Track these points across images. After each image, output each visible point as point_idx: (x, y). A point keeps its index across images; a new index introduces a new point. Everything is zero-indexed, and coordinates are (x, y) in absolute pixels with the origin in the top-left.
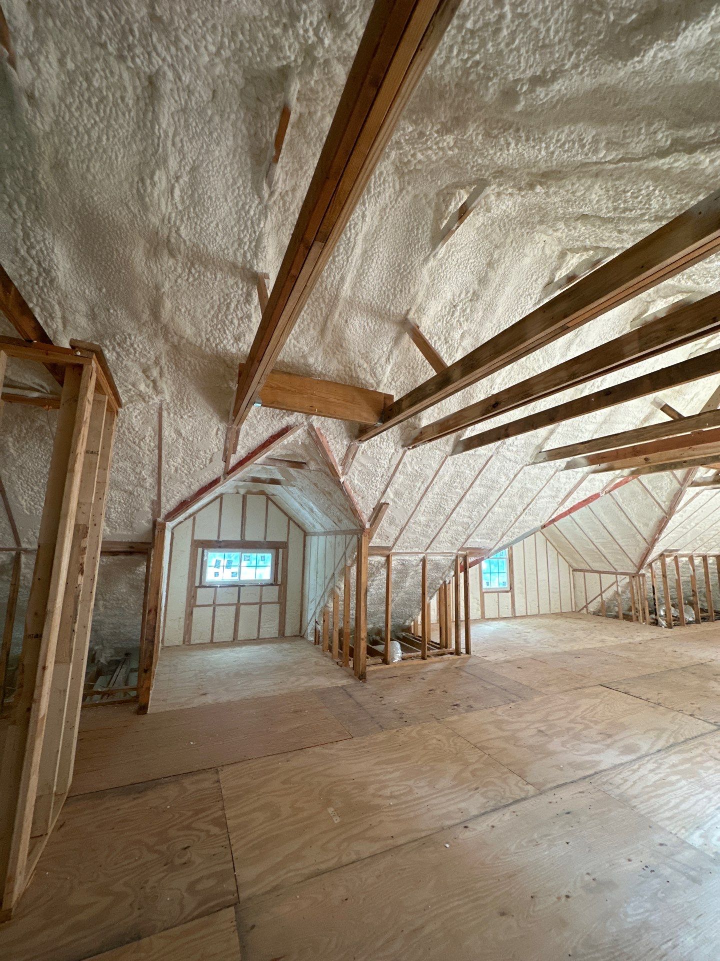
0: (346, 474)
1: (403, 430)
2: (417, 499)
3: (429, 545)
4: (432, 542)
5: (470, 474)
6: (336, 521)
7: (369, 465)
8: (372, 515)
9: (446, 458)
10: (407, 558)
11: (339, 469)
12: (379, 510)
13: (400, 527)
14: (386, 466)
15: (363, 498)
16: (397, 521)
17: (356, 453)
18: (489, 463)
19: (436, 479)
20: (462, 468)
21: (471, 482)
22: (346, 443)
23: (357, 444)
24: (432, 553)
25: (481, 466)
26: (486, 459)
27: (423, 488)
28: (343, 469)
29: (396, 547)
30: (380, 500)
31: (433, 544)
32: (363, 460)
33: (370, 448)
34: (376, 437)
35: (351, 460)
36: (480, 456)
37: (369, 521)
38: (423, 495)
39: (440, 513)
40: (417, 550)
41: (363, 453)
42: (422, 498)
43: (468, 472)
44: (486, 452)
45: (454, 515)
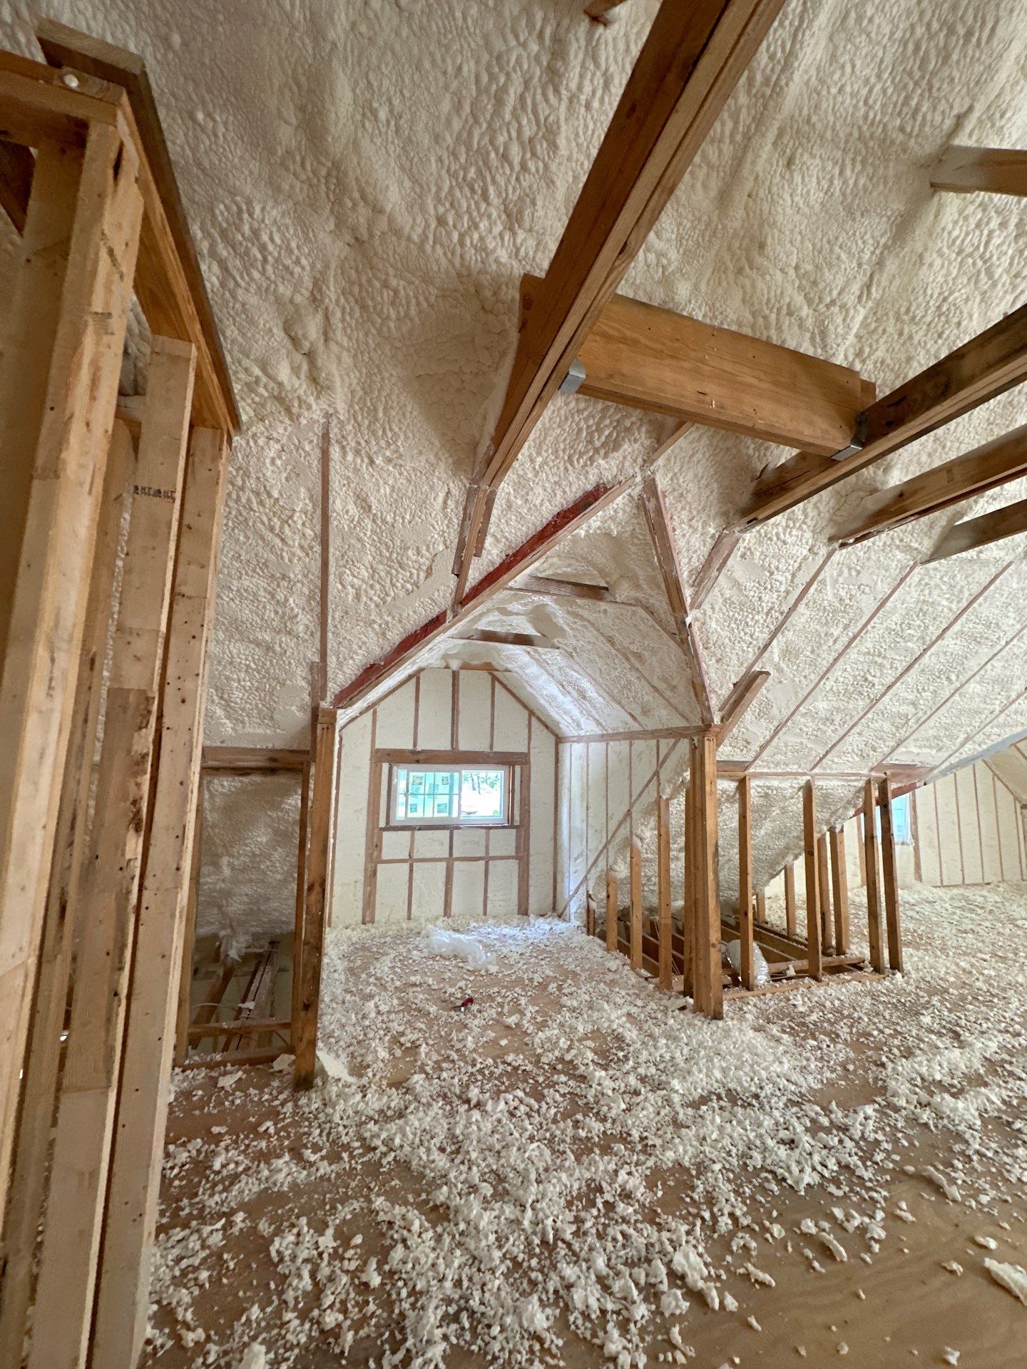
0: (699, 607)
1: (842, 498)
2: (826, 664)
3: (821, 759)
4: (827, 753)
5: (946, 606)
6: (637, 713)
7: (750, 585)
8: (730, 697)
9: (912, 569)
10: (775, 783)
11: (688, 592)
12: (748, 684)
13: (776, 724)
14: (782, 589)
15: (718, 661)
16: (775, 711)
17: (728, 556)
18: (998, 581)
19: (875, 619)
20: (935, 593)
21: (944, 626)
22: (712, 531)
23: (737, 534)
24: (822, 775)
25: (976, 589)
26: (994, 571)
27: (845, 640)
28: (696, 594)
29: (758, 762)
30: (753, 665)
31: (828, 757)
32: (739, 574)
33: (760, 543)
34: (778, 518)
35: (716, 573)
36: (986, 563)
37: (720, 710)
38: (840, 655)
39: (861, 693)
40: (794, 768)
41: (743, 556)
42: (836, 660)
43: (945, 603)
44: (1002, 554)
45: (886, 698)
